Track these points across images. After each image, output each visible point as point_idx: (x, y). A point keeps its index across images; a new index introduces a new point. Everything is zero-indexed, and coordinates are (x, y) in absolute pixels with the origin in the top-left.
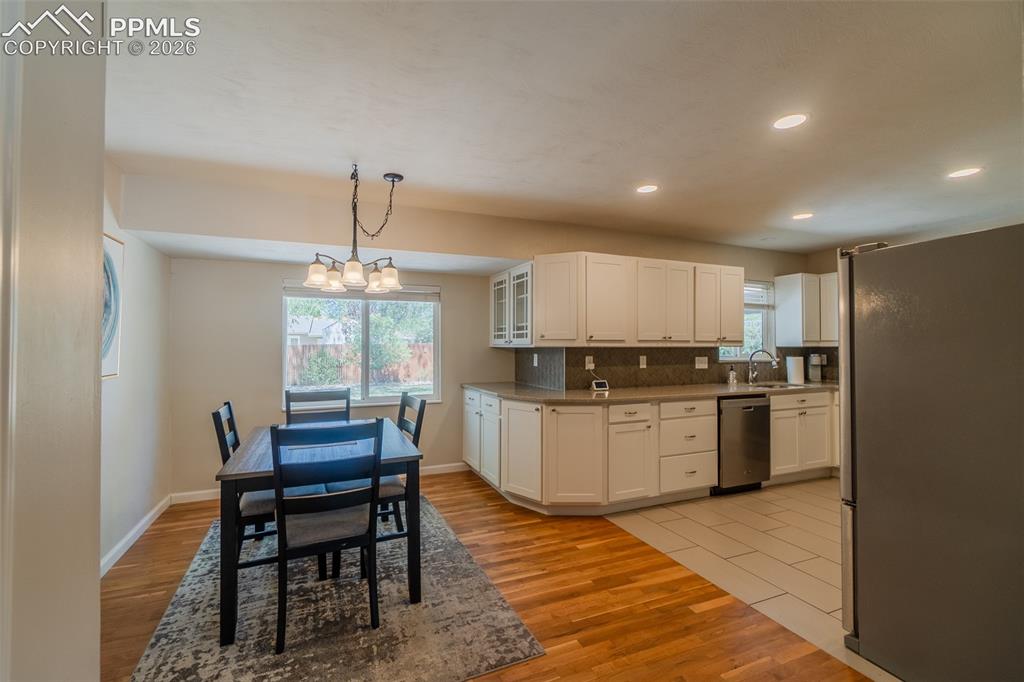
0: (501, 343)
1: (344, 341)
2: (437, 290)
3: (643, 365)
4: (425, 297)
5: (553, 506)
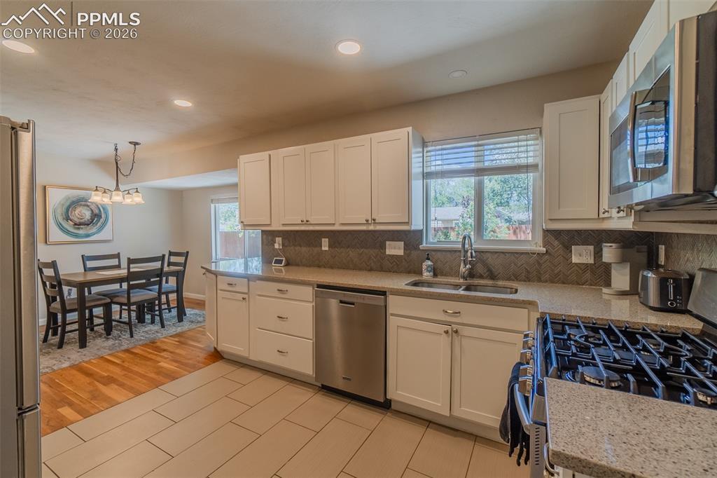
3: (325, 248)
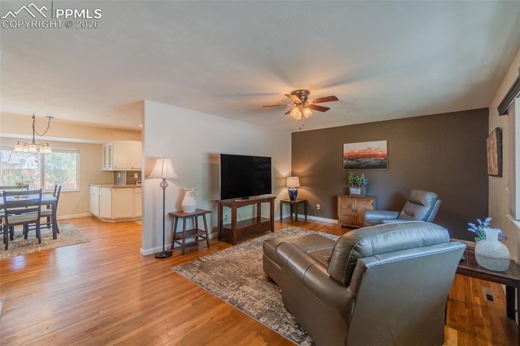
0: (105, 169)
1: (36, 167)
2: (78, 149)
4: (72, 152)
5: (116, 219)
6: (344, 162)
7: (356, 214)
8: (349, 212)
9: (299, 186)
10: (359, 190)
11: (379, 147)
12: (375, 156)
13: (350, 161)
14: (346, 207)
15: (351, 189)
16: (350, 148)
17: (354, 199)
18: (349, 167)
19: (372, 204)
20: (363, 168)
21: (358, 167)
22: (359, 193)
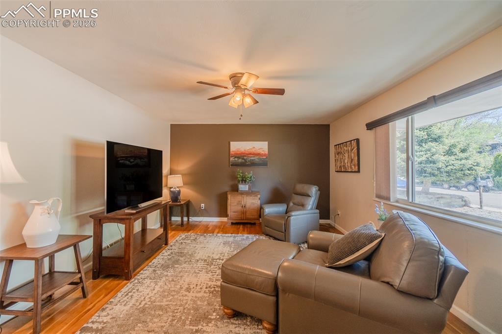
6: (231, 160)
7: (245, 210)
8: (239, 208)
9: (182, 185)
10: (247, 186)
11: (261, 147)
12: (258, 154)
13: (236, 159)
14: (235, 204)
15: (240, 186)
16: (237, 146)
17: (243, 195)
18: (235, 165)
19: (259, 199)
20: (248, 166)
21: (243, 165)
22: (247, 190)
